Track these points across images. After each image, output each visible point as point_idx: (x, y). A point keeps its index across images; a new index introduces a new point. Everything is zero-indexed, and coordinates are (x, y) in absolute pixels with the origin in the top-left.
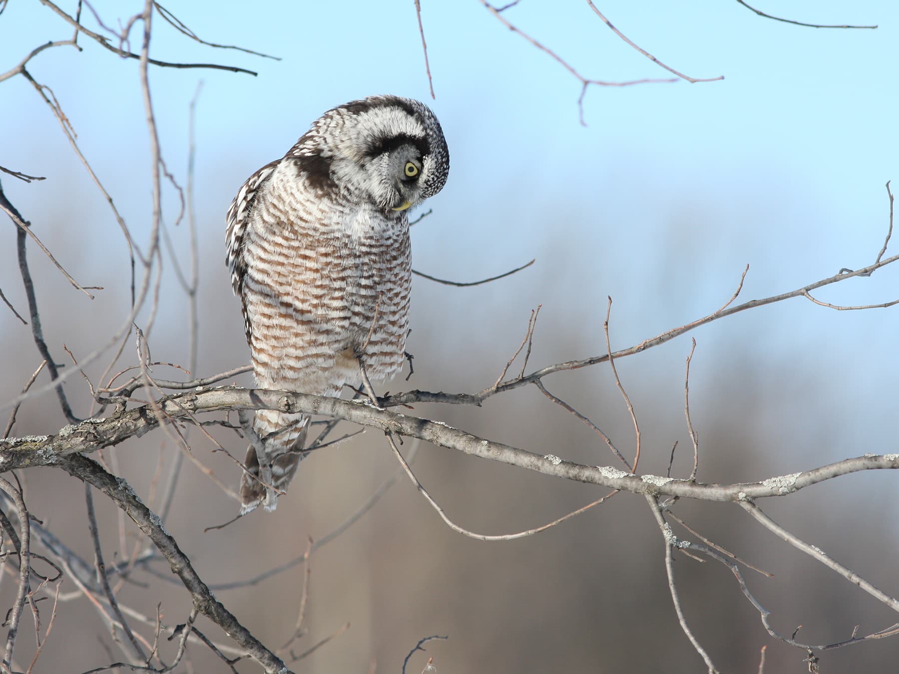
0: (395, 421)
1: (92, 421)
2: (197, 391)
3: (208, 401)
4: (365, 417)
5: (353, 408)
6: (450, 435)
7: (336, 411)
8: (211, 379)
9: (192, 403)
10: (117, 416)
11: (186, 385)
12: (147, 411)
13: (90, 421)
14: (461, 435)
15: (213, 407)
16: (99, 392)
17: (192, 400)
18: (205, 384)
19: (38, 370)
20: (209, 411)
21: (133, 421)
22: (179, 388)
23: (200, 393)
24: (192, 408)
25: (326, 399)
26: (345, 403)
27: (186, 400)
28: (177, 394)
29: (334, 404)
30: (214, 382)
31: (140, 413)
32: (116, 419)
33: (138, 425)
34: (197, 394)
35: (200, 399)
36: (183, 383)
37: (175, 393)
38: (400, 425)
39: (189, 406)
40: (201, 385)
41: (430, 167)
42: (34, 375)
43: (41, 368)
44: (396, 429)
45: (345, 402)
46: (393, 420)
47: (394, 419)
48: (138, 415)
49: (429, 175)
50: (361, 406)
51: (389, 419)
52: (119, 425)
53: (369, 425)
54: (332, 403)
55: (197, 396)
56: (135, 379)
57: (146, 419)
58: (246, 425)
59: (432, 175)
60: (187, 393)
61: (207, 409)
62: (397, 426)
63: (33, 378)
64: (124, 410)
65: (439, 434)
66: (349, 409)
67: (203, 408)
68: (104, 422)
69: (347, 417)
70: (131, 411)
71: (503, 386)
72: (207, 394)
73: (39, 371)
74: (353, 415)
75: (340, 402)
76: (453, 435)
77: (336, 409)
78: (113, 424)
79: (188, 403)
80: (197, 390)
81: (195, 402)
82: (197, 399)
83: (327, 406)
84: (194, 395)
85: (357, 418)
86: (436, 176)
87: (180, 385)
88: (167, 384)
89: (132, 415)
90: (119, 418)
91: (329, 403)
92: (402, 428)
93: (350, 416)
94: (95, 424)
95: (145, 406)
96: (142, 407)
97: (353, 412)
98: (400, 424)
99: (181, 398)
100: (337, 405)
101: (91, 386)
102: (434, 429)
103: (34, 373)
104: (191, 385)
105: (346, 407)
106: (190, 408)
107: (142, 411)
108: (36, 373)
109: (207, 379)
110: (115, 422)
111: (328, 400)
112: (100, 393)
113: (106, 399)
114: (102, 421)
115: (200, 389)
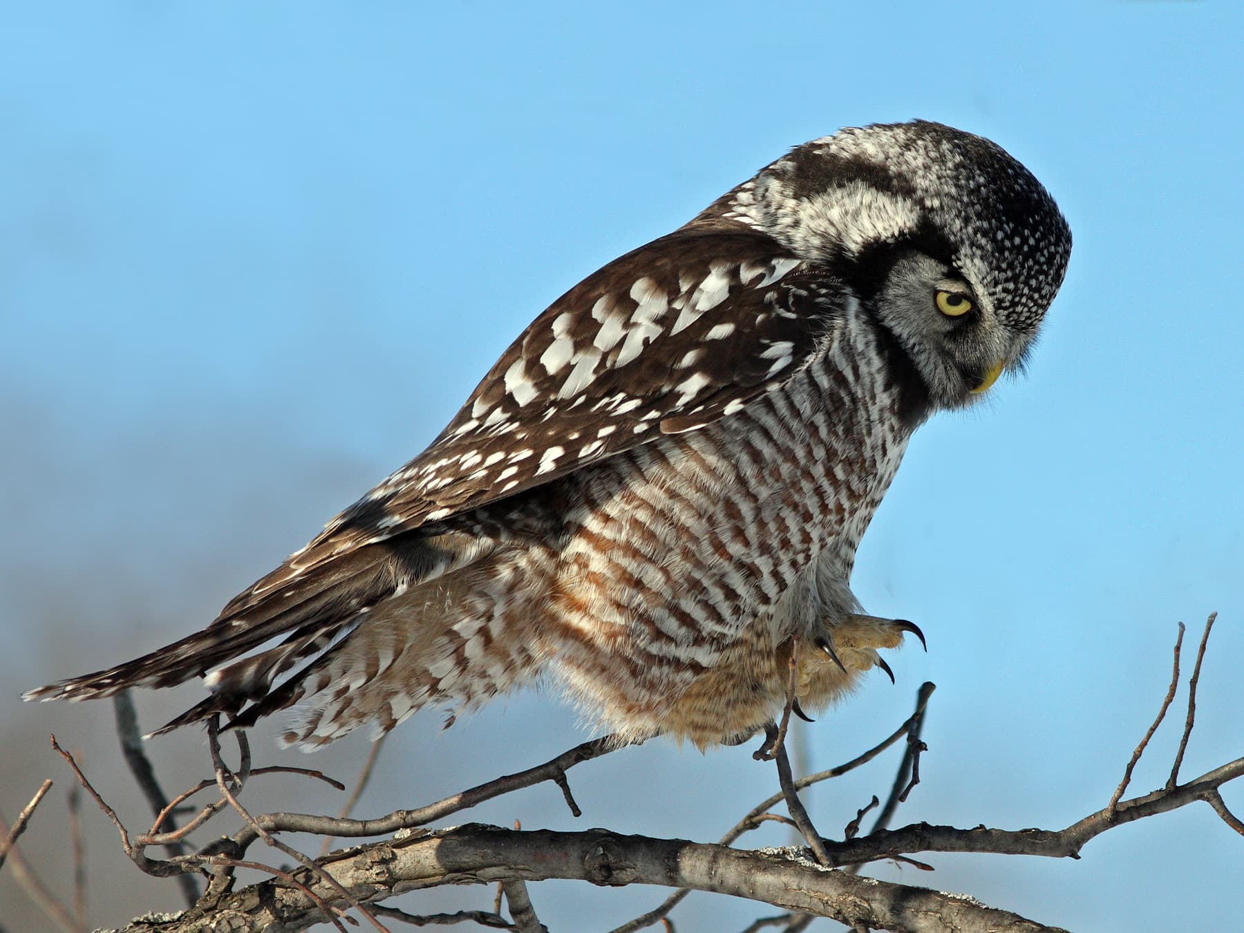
0: (855, 895)
1: (151, 917)
2: (398, 839)
3: (422, 861)
4: (786, 889)
5: (759, 869)
6: (982, 924)
7: (718, 875)
8: (429, 812)
9: (383, 868)
10: (209, 905)
11: (373, 826)
12: (278, 890)
13: (146, 918)
14: (1006, 922)
15: (434, 875)
16: (138, 847)
17: (383, 861)
18: (416, 824)
19: (32, 803)
20: (426, 886)
21: (245, 915)
22: (357, 835)
23: (402, 844)
24: (383, 879)
25: (695, 850)
26: (738, 858)
27: (369, 861)
28: (351, 848)
29: (715, 860)
30: (437, 817)
31: (260, 896)
32: (207, 911)
33: (259, 924)
34: (395, 847)
35: (404, 859)
36: (365, 823)
37: (346, 845)
38: (866, 905)
39: (377, 874)
40: (406, 826)
41: (980, 277)
42: (22, 816)
43: (40, 799)
44: (857, 913)
45: (742, 855)
46: (850, 894)
47: (854, 891)
48: (254, 901)
49: (992, 290)
50: (778, 863)
51: (840, 891)
52: (213, 925)
53: (798, 907)
54: (709, 858)
55: (394, 850)
56: (215, 810)
57: (275, 912)
58: (524, 917)
59: (995, 286)
60: (372, 846)
61: (420, 882)
62: (859, 906)
63: (20, 821)
64: (228, 889)
65: (957, 921)
66: (749, 870)
67: (410, 879)
68: (179, 919)
69: (744, 889)
70: (244, 892)
71: (1129, 809)
72: (418, 846)
73: (35, 805)
74: (758, 884)
75: (728, 855)
76: (989, 923)
77: (720, 871)
78: (198, 923)
79: (375, 868)
80: (397, 836)
81: (391, 866)
82: (394, 857)
83: (698, 864)
84: (388, 850)
85: (768, 891)
86: (1007, 280)
87: (359, 827)
88: (326, 825)
89: (243, 901)
90: (214, 908)
91: (702, 856)
92: (871, 911)
93: (753, 886)
94: (159, 924)
95: (273, 880)
96: (268, 881)
97: (757, 879)
98: (867, 901)
99: (359, 858)
100: (722, 862)
101: (122, 832)
102: (945, 911)
103: (22, 810)
104: (384, 825)
105: (743, 867)
106: (378, 879)
107: (266, 891)
108: (28, 809)
109: (420, 810)
110: (204, 920)
111: (699, 850)
112: (142, 846)
113: (162, 863)
114: (176, 917)
115: (406, 833)
